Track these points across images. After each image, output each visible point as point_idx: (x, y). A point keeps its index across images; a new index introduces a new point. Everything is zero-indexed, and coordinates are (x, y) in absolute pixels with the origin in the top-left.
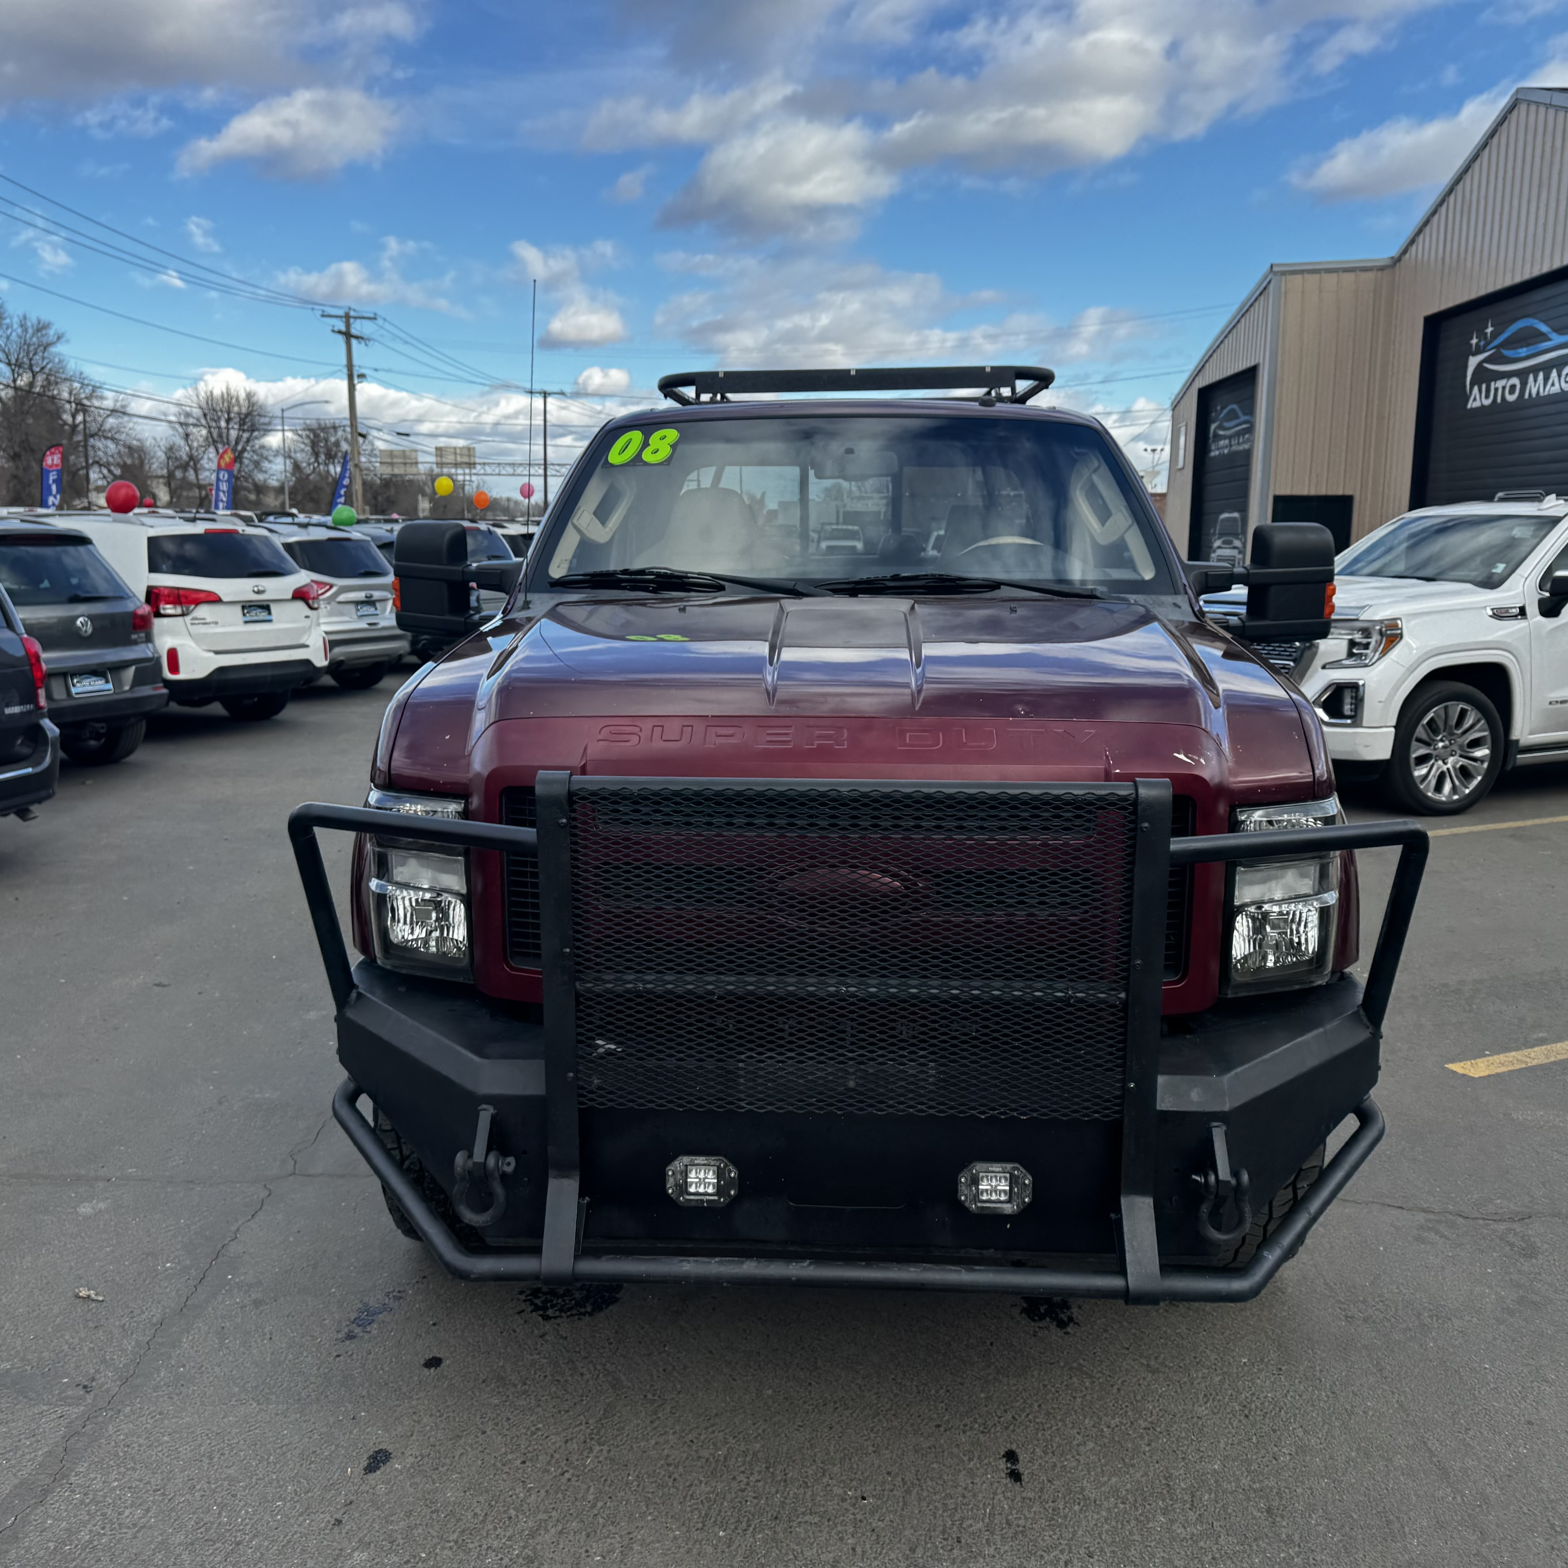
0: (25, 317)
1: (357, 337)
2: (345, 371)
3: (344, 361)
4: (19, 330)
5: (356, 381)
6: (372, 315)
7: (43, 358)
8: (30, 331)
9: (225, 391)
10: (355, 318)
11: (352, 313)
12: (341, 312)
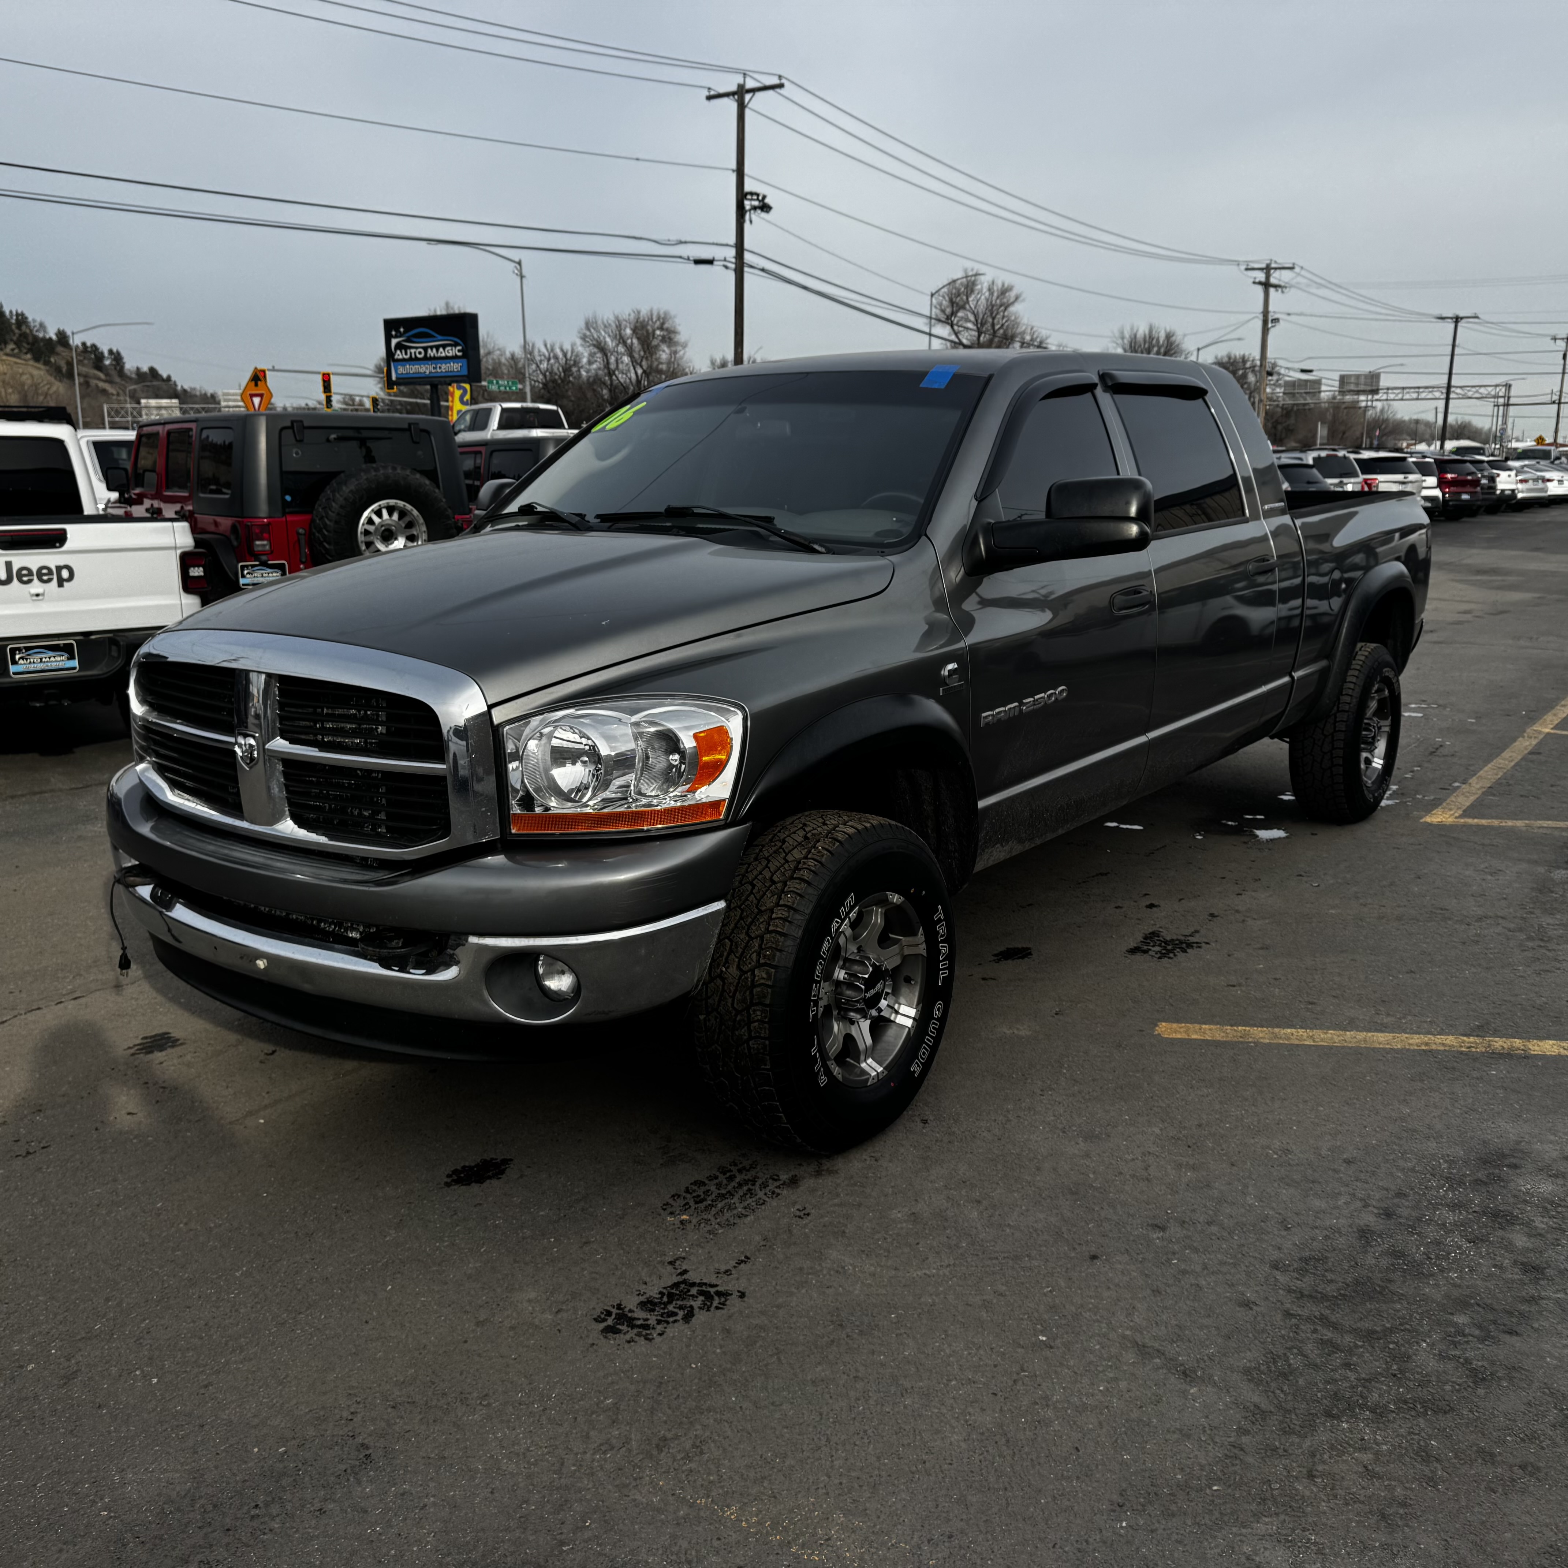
0: (993, 283)
1: (1276, 286)
2: (1261, 317)
3: (1260, 308)
4: (987, 294)
5: (1270, 325)
6: (1290, 265)
7: (1003, 317)
8: (995, 294)
9: (1147, 332)
10: (1276, 269)
11: (1273, 265)
12: (1264, 266)
